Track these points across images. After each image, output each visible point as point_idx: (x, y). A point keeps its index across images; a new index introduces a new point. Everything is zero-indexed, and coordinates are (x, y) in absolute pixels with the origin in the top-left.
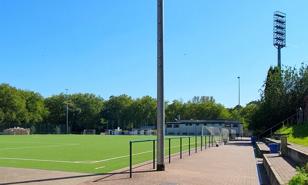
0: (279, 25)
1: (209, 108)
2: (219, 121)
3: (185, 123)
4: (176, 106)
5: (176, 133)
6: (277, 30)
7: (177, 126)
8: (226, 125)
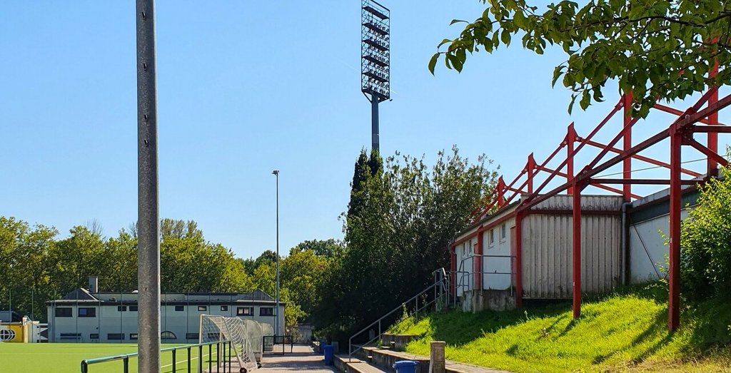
0: (374, 37)
1: (188, 257)
2: (221, 298)
3: (115, 304)
4: (81, 246)
5: (86, 334)
6: (370, 51)
7: (91, 313)
8: (241, 308)
